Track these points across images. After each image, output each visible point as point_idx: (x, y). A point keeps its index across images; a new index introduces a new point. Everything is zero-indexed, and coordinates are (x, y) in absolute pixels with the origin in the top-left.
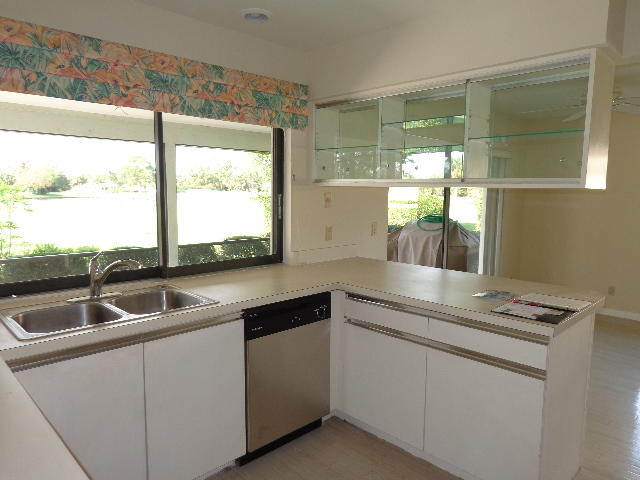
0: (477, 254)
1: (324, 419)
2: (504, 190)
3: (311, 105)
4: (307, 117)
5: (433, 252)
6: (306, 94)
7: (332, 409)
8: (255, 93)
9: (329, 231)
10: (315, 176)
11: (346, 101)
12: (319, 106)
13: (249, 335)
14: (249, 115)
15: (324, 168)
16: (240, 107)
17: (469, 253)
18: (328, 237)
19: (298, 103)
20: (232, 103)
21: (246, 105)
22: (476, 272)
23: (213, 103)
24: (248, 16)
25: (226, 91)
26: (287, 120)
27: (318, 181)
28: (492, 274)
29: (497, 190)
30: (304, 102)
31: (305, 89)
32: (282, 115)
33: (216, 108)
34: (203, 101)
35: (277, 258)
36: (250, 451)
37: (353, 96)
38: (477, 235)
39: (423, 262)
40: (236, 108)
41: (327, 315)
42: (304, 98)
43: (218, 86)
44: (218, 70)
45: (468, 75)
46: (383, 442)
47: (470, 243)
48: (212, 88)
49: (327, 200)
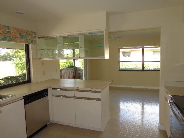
0: (83, 75)
1: (48, 124)
2: (88, 59)
3: (37, 37)
4: (36, 41)
5: (71, 75)
6: (35, 34)
7: (50, 120)
8: (20, 34)
9: (44, 72)
10: (39, 57)
11: (47, 37)
12: (39, 38)
13: (26, 103)
14: (18, 40)
15: (42, 55)
16: (15, 38)
17: (81, 75)
18: (44, 74)
19: (33, 37)
20: (13, 37)
21: (18, 37)
22: (83, 79)
23: (7, 37)
24: (17, 13)
25: (11, 33)
26: (30, 42)
27: (40, 59)
28: (87, 79)
29: (86, 59)
30: (35, 37)
31: (35, 33)
32: (29, 41)
33: (8, 38)
34: (3, 36)
35: (29, 81)
36: (28, 136)
37: (49, 36)
38: (82, 70)
39: (69, 78)
40: (14, 39)
41: (47, 95)
42: (35, 35)
43: (8, 32)
44: (8, 27)
45: (79, 33)
46: (65, 126)
47: (81, 72)
48: (6, 32)
49: (43, 64)
